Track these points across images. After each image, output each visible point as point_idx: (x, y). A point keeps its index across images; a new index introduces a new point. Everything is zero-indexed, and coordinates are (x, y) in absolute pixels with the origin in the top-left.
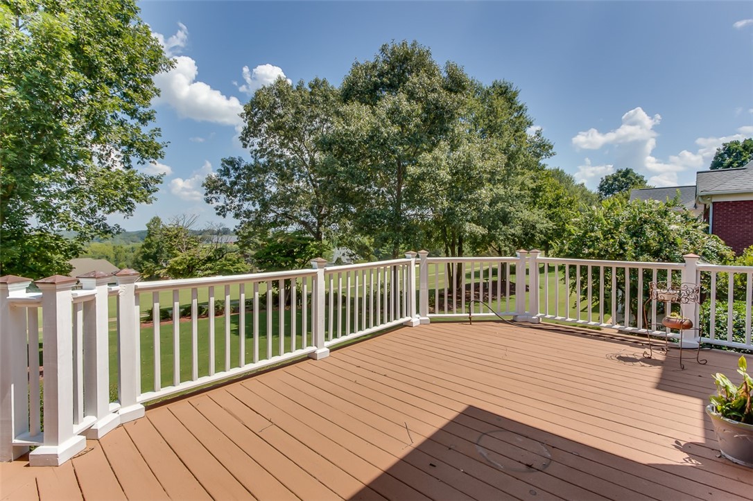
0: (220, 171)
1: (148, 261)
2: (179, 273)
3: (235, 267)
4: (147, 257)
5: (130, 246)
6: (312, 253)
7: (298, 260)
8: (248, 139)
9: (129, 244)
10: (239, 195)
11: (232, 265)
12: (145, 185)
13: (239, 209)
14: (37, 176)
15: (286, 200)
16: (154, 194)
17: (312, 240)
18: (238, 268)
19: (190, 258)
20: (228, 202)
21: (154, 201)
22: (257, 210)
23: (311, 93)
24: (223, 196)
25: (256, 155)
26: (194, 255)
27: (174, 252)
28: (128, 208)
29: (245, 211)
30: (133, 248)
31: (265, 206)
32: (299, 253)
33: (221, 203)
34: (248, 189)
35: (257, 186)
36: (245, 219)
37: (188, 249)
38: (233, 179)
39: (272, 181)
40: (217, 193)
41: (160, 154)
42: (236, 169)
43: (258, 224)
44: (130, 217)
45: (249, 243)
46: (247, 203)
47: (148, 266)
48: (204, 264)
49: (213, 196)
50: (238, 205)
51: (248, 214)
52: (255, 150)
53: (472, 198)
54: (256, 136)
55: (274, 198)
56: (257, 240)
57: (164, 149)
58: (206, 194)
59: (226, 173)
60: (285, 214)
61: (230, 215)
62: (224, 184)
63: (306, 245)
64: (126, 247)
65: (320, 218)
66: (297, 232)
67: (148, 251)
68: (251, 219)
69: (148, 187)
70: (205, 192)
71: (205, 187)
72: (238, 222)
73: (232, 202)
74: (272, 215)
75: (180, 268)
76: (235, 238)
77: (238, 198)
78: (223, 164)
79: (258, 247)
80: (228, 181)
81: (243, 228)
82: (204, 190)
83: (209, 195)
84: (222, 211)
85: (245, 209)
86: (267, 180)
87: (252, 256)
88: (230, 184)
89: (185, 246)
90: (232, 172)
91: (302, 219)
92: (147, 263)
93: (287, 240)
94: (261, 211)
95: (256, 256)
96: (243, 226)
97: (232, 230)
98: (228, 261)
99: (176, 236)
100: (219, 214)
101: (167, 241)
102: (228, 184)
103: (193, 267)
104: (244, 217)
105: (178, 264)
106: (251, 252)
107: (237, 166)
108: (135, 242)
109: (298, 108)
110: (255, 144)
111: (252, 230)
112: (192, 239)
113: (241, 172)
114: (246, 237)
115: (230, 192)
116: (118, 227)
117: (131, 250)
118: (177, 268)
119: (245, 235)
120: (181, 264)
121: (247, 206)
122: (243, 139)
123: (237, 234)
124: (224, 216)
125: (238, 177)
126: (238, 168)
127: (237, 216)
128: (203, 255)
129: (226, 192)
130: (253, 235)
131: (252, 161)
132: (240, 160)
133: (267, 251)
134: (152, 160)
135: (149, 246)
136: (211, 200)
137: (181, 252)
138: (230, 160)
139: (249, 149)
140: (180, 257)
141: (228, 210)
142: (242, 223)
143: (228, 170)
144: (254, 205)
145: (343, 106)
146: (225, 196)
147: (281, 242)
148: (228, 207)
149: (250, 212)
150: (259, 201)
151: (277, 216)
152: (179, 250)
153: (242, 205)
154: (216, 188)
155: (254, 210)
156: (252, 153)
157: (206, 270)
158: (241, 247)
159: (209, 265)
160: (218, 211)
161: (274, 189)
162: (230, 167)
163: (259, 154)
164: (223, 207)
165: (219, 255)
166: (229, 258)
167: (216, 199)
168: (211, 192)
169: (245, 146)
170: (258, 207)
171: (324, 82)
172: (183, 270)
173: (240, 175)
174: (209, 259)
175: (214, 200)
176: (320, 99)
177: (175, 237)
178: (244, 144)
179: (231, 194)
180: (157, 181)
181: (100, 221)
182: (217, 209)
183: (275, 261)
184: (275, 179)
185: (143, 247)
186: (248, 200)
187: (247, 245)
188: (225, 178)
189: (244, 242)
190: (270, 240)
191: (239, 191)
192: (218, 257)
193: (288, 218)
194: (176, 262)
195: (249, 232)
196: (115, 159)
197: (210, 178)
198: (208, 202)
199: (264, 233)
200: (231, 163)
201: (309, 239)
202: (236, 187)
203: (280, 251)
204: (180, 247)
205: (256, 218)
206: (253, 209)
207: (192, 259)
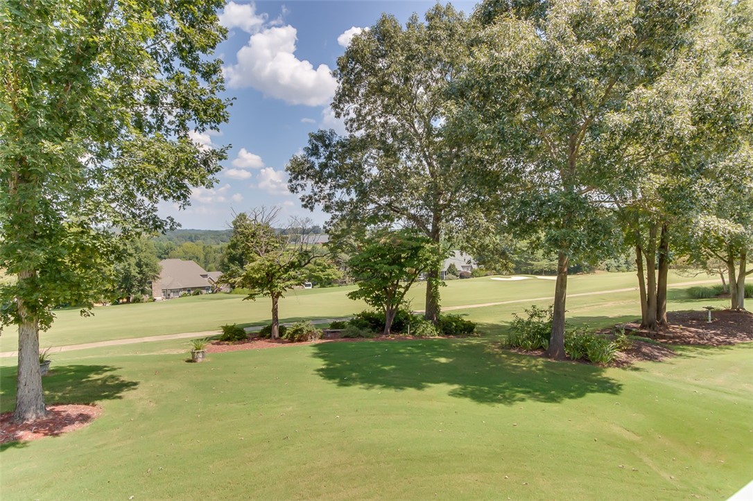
0: (307, 149)
1: (233, 264)
2: (257, 282)
3: (325, 273)
4: (232, 259)
5: (219, 246)
6: (427, 259)
7: (407, 269)
8: (341, 106)
9: (218, 244)
10: (329, 180)
11: (322, 271)
12: (205, 163)
13: (330, 199)
14: (47, 143)
15: (392, 185)
16: (217, 175)
17: (428, 242)
18: (329, 275)
19: (268, 264)
20: (316, 190)
21: (215, 184)
22: (352, 199)
23: (429, 28)
24: (310, 183)
25: (351, 126)
26: (273, 260)
27: (251, 255)
28: (182, 194)
29: (337, 203)
30: (221, 249)
31: (363, 194)
32: (408, 259)
33: (308, 192)
34: (340, 172)
35: (353, 167)
36: (337, 213)
37: (267, 251)
38: (322, 160)
39: (372, 161)
40: (302, 178)
41: (224, 117)
42: (327, 146)
43: (353, 218)
44: (186, 207)
45: (341, 244)
46: (340, 191)
47: (234, 269)
48: (286, 271)
49: (298, 183)
50: (329, 194)
51: (341, 205)
52: (351, 120)
53: (725, 167)
54: (353, 101)
55: (375, 182)
56: (352, 241)
57: (227, 109)
58: (291, 181)
59: (314, 151)
60: (389, 205)
61: (319, 207)
62: (312, 167)
63: (418, 249)
64: (215, 247)
65: (437, 210)
66: (406, 229)
67: (234, 252)
68: (344, 213)
69: (209, 166)
70: (289, 177)
71: (289, 172)
72: (328, 217)
73: (321, 191)
74: (372, 206)
75: (257, 277)
76: (325, 238)
77: (329, 185)
78: (310, 141)
79: (353, 249)
80: (317, 162)
81: (334, 225)
82: (288, 175)
83: (294, 182)
84: (308, 203)
85: (337, 199)
86: (366, 161)
87: (346, 263)
88: (320, 167)
89: (264, 248)
90: (322, 150)
91: (412, 212)
92: (232, 265)
93: (394, 241)
94: (358, 201)
95: (351, 264)
96: (335, 221)
97: (321, 227)
98: (318, 265)
99: (254, 235)
100: (305, 206)
101: (243, 243)
102: (317, 167)
103: (273, 275)
104: (336, 210)
105: (255, 271)
106: (345, 257)
107: (327, 142)
108: (224, 242)
109: (410, 49)
110: (351, 111)
111: (345, 227)
112: (272, 239)
113: (333, 150)
114: (338, 237)
115: (319, 178)
116: (172, 220)
117: (220, 251)
118: (254, 276)
119: (337, 233)
120: (258, 271)
121: (340, 195)
122: (335, 106)
123: (327, 232)
124: (312, 209)
125: (329, 158)
126: (330, 144)
127: (327, 208)
128: (285, 259)
129: (314, 177)
130: (348, 233)
131: (347, 135)
132: (332, 133)
133: (366, 256)
134: (213, 125)
135: (234, 246)
136: (296, 188)
137: (259, 255)
138: (320, 134)
139: (343, 119)
140: (258, 262)
141: (316, 201)
142: (333, 218)
143: (317, 147)
144: (349, 194)
145: (484, 28)
146: (313, 182)
147: (385, 244)
148: (316, 197)
149: (344, 203)
150: (355, 188)
151: (379, 208)
152: (256, 252)
153: (333, 193)
154: (301, 172)
155: (348, 201)
156: (346, 124)
157: (289, 280)
158: (331, 250)
159: (292, 273)
160: (304, 203)
161: (375, 172)
162: (320, 144)
163: (355, 125)
164: (311, 197)
165: (304, 260)
166: (318, 261)
167: (301, 186)
168: (296, 178)
169: (338, 115)
170: (354, 195)
171: (449, 8)
172: (262, 278)
173: (331, 153)
174: (292, 265)
175: (299, 189)
176: (443, 34)
177: (252, 237)
178: (337, 113)
179: (320, 180)
180: (221, 157)
181: (148, 212)
182: (303, 200)
183: (376, 270)
184: (375, 158)
185: (229, 247)
186: (341, 187)
187: (340, 246)
188: (313, 159)
189: (337, 242)
190: (369, 241)
191: (330, 175)
192: (303, 263)
193: (392, 211)
194: (253, 269)
195: (343, 230)
196: (169, 126)
197: (295, 160)
198: (293, 191)
199: (361, 231)
200: (321, 139)
201: (423, 240)
202: (327, 171)
203: (383, 256)
204: (258, 249)
205: (351, 211)
206: (347, 198)
207: (271, 266)
